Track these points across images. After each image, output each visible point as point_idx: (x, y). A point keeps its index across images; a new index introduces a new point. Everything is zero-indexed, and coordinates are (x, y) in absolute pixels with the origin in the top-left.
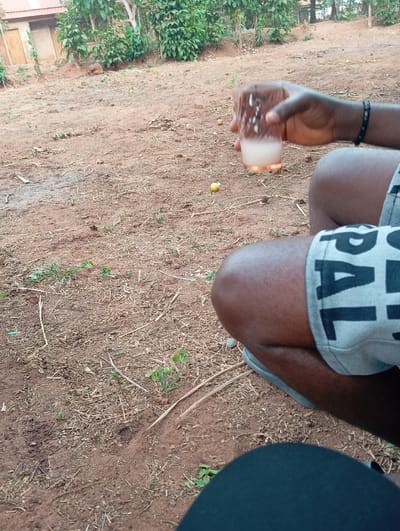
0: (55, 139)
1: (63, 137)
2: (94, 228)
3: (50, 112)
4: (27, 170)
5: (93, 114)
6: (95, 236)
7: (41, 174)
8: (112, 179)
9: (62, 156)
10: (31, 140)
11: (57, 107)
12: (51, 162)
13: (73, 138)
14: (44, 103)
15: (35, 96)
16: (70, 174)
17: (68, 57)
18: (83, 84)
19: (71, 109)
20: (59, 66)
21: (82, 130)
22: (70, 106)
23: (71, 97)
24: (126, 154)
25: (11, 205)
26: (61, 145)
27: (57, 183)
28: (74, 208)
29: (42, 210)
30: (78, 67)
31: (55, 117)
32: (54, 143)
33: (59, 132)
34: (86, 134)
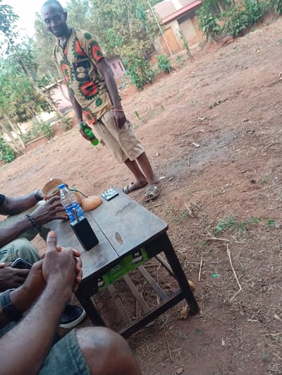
0: (211, 108)
1: (216, 105)
2: (253, 182)
3: (203, 86)
4: (197, 136)
5: (233, 79)
6: (254, 188)
7: (205, 138)
8: (258, 133)
9: (218, 120)
10: (195, 113)
11: (207, 80)
12: (211, 127)
13: (222, 104)
14: (198, 80)
15: (191, 75)
16: (226, 135)
17: (207, 38)
18: (221, 55)
19: (217, 79)
20: (202, 47)
21: (228, 96)
22: (216, 77)
23: (215, 69)
24: (265, 108)
25: (192, 167)
26: (215, 112)
27: (218, 143)
28: (234, 164)
29: (213, 169)
30: (215, 43)
31: (208, 90)
32: (210, 111)
33: (212, 101)
34: (232, 98)
